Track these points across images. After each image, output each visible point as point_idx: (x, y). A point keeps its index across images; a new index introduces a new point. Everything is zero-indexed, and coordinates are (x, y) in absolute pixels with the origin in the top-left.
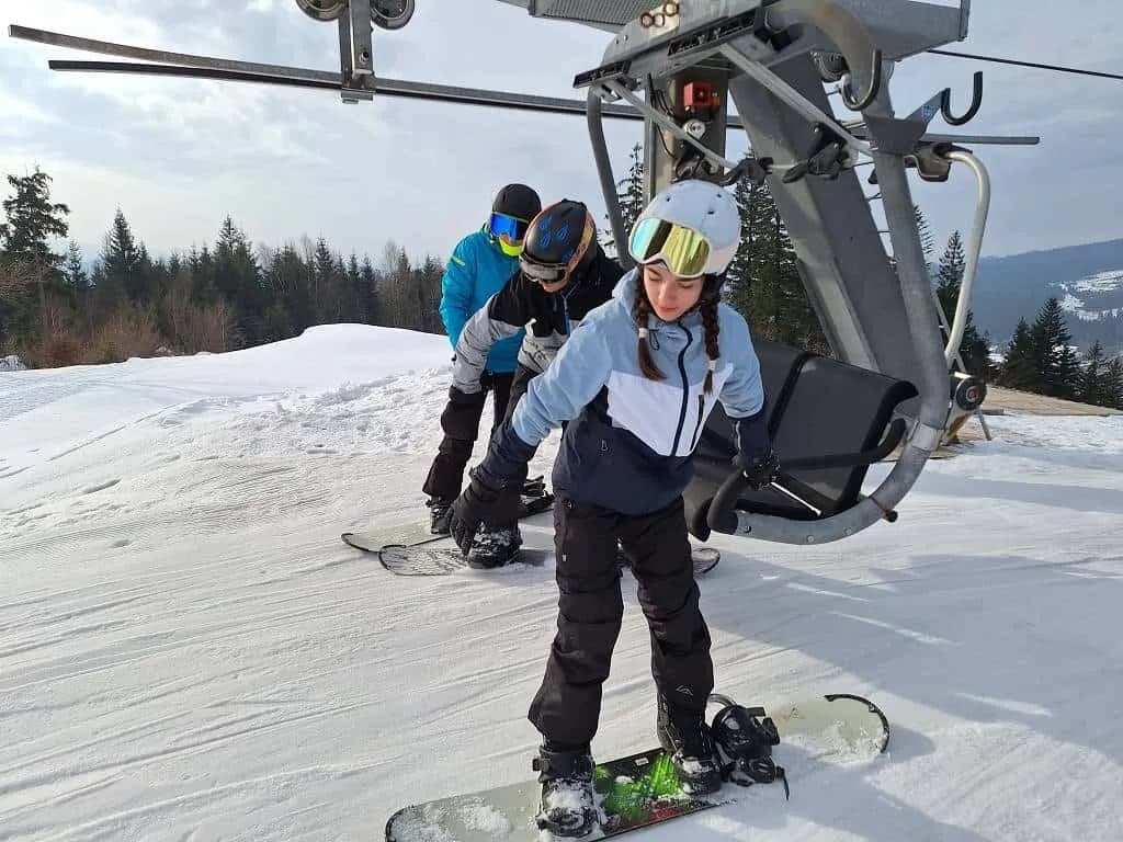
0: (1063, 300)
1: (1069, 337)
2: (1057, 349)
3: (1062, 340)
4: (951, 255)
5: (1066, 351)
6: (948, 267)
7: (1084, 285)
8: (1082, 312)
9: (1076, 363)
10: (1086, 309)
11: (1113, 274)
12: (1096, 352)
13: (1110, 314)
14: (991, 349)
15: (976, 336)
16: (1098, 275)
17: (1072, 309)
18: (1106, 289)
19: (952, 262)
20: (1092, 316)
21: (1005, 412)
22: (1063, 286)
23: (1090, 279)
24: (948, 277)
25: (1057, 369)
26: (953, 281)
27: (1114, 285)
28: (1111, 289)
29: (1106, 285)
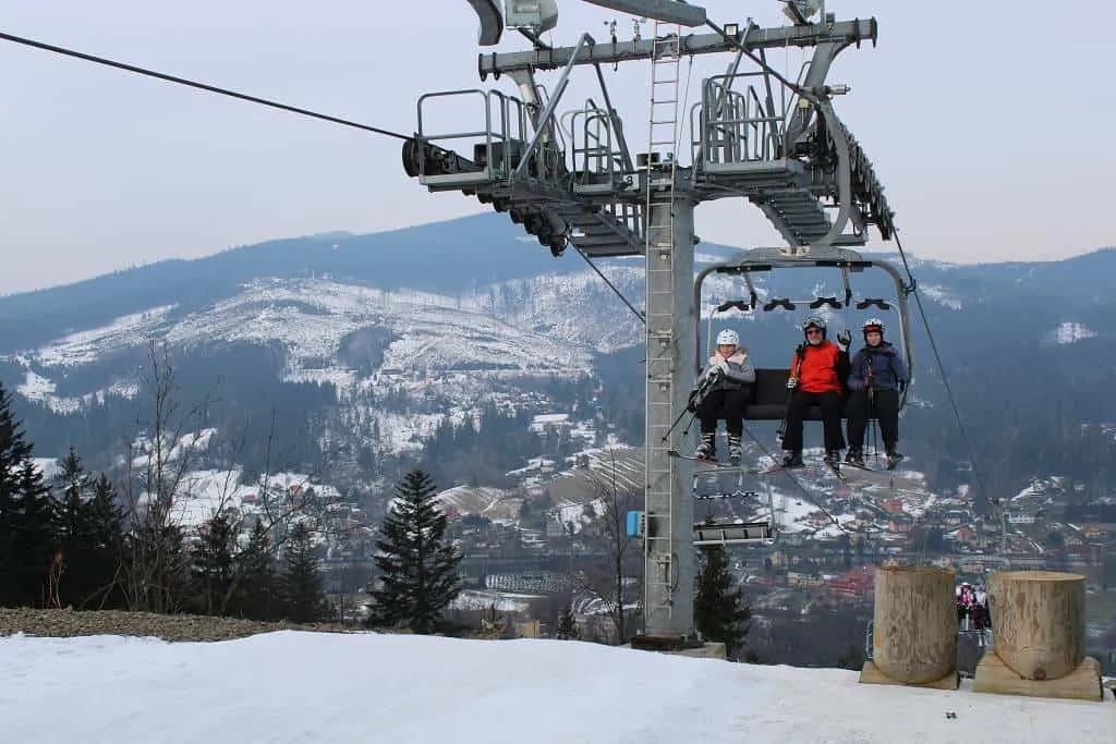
0: (24, 381)
1: (30, 447)
2: (15, 469)
3: (22, 452)
5: (29, 470)
7: (50, 355)
8: (55, 399)
9: (46, 490)
10: (61, 393)
11: (90, 335)
12: (72, 466)
13: (95, 398)
16: (69, 339)
17: (38, 396)
18: (82, 359)
20: (67, 406)
22: (21, 359)
23: (56, 345)
25: (20, 504)
27: (93, 353)
28: (90, 359)
29: (81, 353)
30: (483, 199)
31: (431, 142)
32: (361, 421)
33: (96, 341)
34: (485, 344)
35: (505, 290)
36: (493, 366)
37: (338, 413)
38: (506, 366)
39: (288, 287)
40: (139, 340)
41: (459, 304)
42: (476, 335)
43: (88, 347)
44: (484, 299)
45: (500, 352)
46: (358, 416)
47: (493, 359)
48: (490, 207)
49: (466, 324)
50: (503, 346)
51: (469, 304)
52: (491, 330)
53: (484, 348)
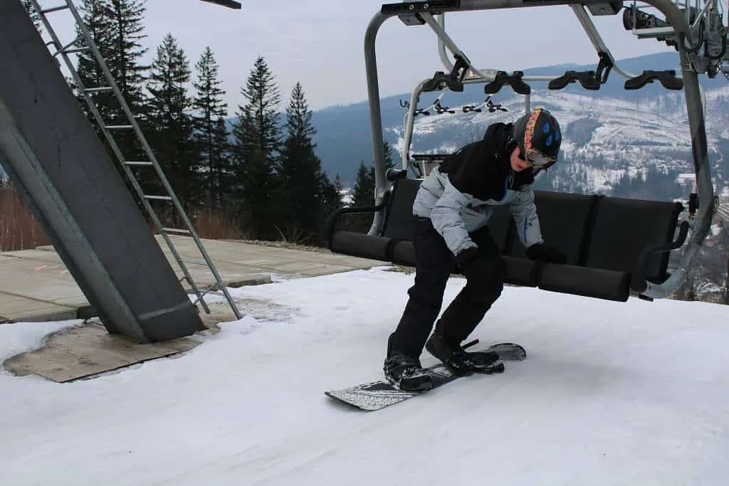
0: (396, 142)
4: (296, 106)
6: (296, 116)
14: (342, 192)
15: (327, 181)
18: (427, 131)
19: (297, 112)
21: (273, 280)
22: (396, 130)
24: (295, 127)
26: (301, 129)
27: (432, 128)
28: (431, 132)
29: (426, 128)
30: (669, 43)
31: (640, 9)
32: (577, 172)
33: (434, 122)
34: (653, 131)
35: (667, 99)
36: (655, 144)
37: (564, 168)
38: (664, 144)
39: (539, 94)
40: (457, 122)
41: (638, 107)
42: (647, 125)
43: (430, 125)
44: (653, 105)
45: (661, 136)
46: (575, 169)
47: (656, 140)
48: (672, 48)
49: (642, 119)
50: (663, 133)
51: (644, 107)
52: (656, 123)
53: (651, 133)
